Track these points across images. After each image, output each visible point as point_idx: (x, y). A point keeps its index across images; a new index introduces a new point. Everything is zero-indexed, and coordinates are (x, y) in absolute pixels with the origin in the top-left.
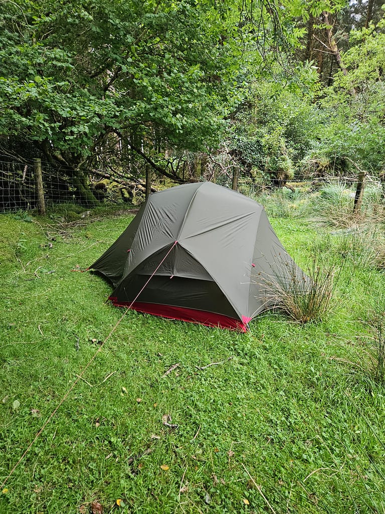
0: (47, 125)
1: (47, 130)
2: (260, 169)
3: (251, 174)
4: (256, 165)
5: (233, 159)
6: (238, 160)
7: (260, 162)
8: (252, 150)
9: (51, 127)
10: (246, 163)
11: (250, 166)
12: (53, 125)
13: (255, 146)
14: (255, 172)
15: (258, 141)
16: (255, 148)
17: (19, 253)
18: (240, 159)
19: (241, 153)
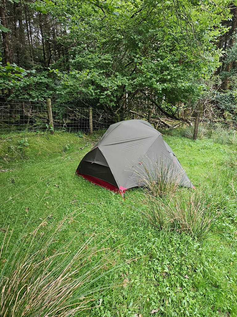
0: (92, 91)
1: (92, 94)
2: (230, 113)
3: (224, 116)
4: (228, 110)
5: (212, 106)
6: (215, 107)
7: (231, 108)
8: (225, 100)
9: (95, 93)
10: (220, 108)
11: (223, 110)
12: (96, 91)
13: (229, 98)
14: (227, 115)
15: (231, 95)
16: (228, 99)
17: (65, 150)
18: (217, 106)
19: (217, 102)
